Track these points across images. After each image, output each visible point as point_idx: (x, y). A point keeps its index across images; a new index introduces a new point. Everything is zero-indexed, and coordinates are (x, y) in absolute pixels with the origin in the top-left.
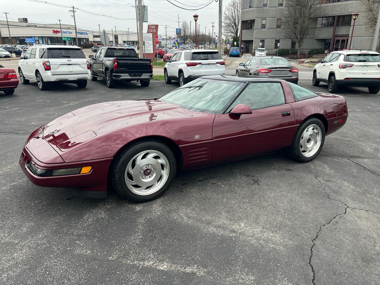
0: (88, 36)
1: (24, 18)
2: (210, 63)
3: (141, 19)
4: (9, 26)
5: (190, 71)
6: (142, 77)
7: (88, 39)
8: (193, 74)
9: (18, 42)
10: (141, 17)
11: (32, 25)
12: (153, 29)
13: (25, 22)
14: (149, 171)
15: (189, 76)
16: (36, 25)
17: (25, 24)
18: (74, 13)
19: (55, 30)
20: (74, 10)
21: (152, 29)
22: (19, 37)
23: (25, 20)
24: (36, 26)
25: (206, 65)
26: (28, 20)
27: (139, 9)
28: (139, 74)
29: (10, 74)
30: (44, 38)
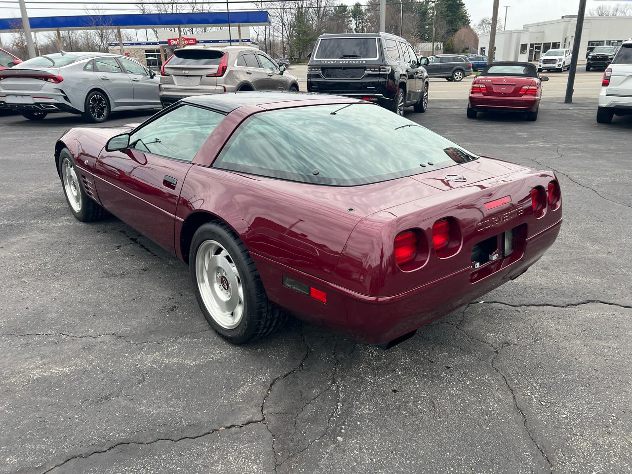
14: (75, 185)
29: (524, 87)
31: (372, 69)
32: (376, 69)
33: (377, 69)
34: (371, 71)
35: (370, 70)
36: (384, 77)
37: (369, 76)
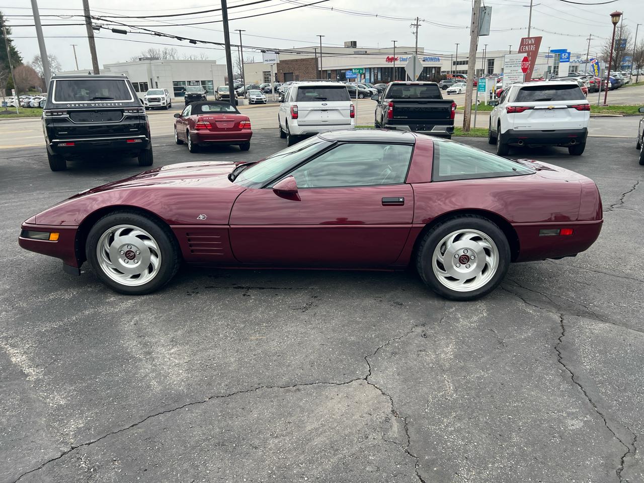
0: (440, 62)
1: (352, 42)
2: (553, 107)
3: (476, 31)
4: (323, 55)
5: (511, 121)
6: (432, 131)
7: (439, 68)
8: (515, 128)
9: (338, 77)
10: (476, 27)
11: (361, 51)
12: (531, 45)
13: (353, 47)
14: (132, 254)
15: (508, 131)
16: (366, 50)
17: (352, 50)
18: (417, 28)
19: (390, 57)
20: (417, 23)
21: (528, 45)
22: (341, 70)
23: (354, 44)
24: (366, 52)
25: (544, 111)
26: (357, 43)
27: (475, 14)
28: (429, 126)
29: (242, 123)
30: (372, 70)
31: (130, 111)
32: (134, 111)
33: (136, 111)
34: (130, 113)
35: (128, 112)
36: (142, 119)
37: (129, 118)
